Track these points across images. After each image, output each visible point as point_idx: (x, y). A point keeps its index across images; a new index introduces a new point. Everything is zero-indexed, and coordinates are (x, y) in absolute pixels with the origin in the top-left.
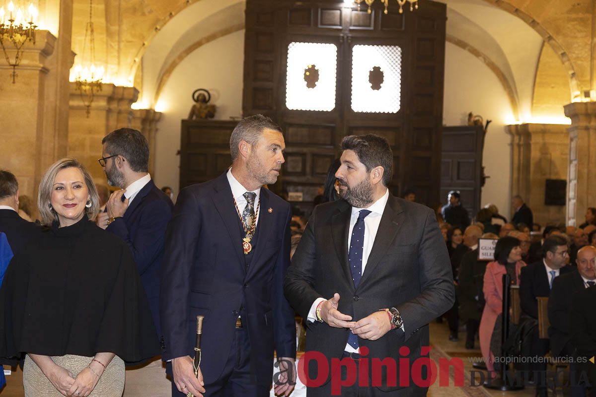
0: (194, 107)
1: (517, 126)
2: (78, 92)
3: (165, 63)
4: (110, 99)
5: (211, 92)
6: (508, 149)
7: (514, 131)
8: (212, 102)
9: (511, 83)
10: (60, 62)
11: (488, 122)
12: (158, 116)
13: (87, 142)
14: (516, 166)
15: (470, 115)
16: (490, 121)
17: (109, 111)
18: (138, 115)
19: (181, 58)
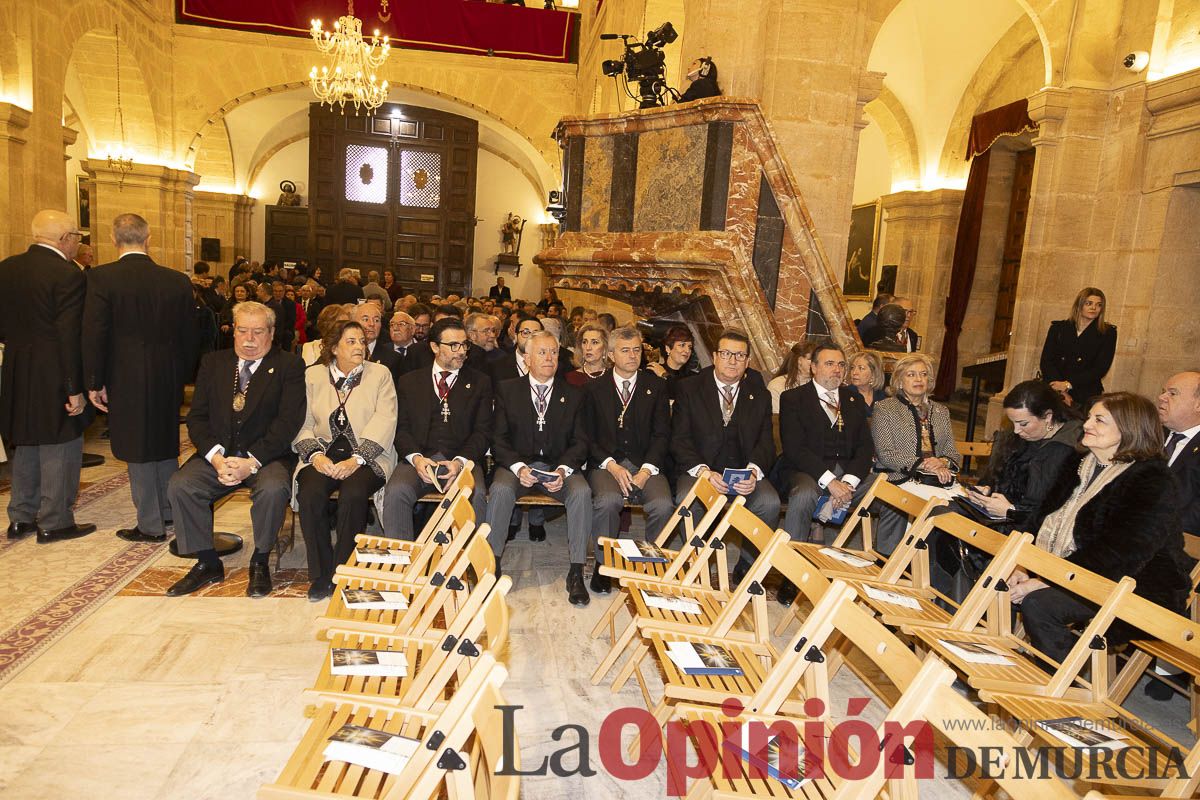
0: (282, 196)
2: (110, 169)
3: (254, 157)
4: (165, 179)
5: (295, 184)
7: (543, 229)
11: (524, 221)
12: (251, 202)
15: (510, 215)
17: (164, 190)
18: (231, 199)
19: (271, 153)
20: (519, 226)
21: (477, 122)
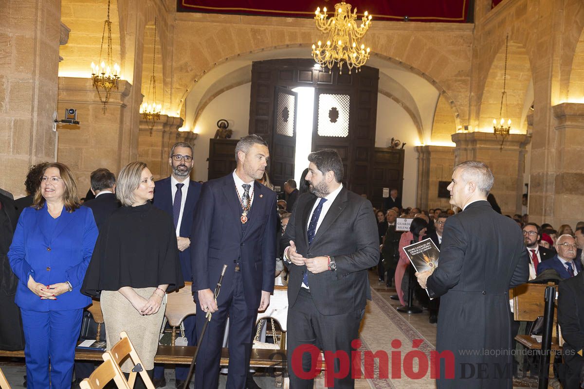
0: (218, 130)
1: (421, 147)
2: (145, 120)
3: (200, 102)
4: (165, 125)
5: (228, 121)
6: (416, 162)
7: (420, 150)
8: (229, 128)
9: (418, 120)
10: (133, 101)
11: (404, 144)
12: (195, 136)
13: (150, 152)
14: (420, 172)
15: (393, 139)
16: (405, 144)
17: (164, 132)
18: (182, 135)
19: (210, 100)
20: (400, 147)
21: (377, 70)
